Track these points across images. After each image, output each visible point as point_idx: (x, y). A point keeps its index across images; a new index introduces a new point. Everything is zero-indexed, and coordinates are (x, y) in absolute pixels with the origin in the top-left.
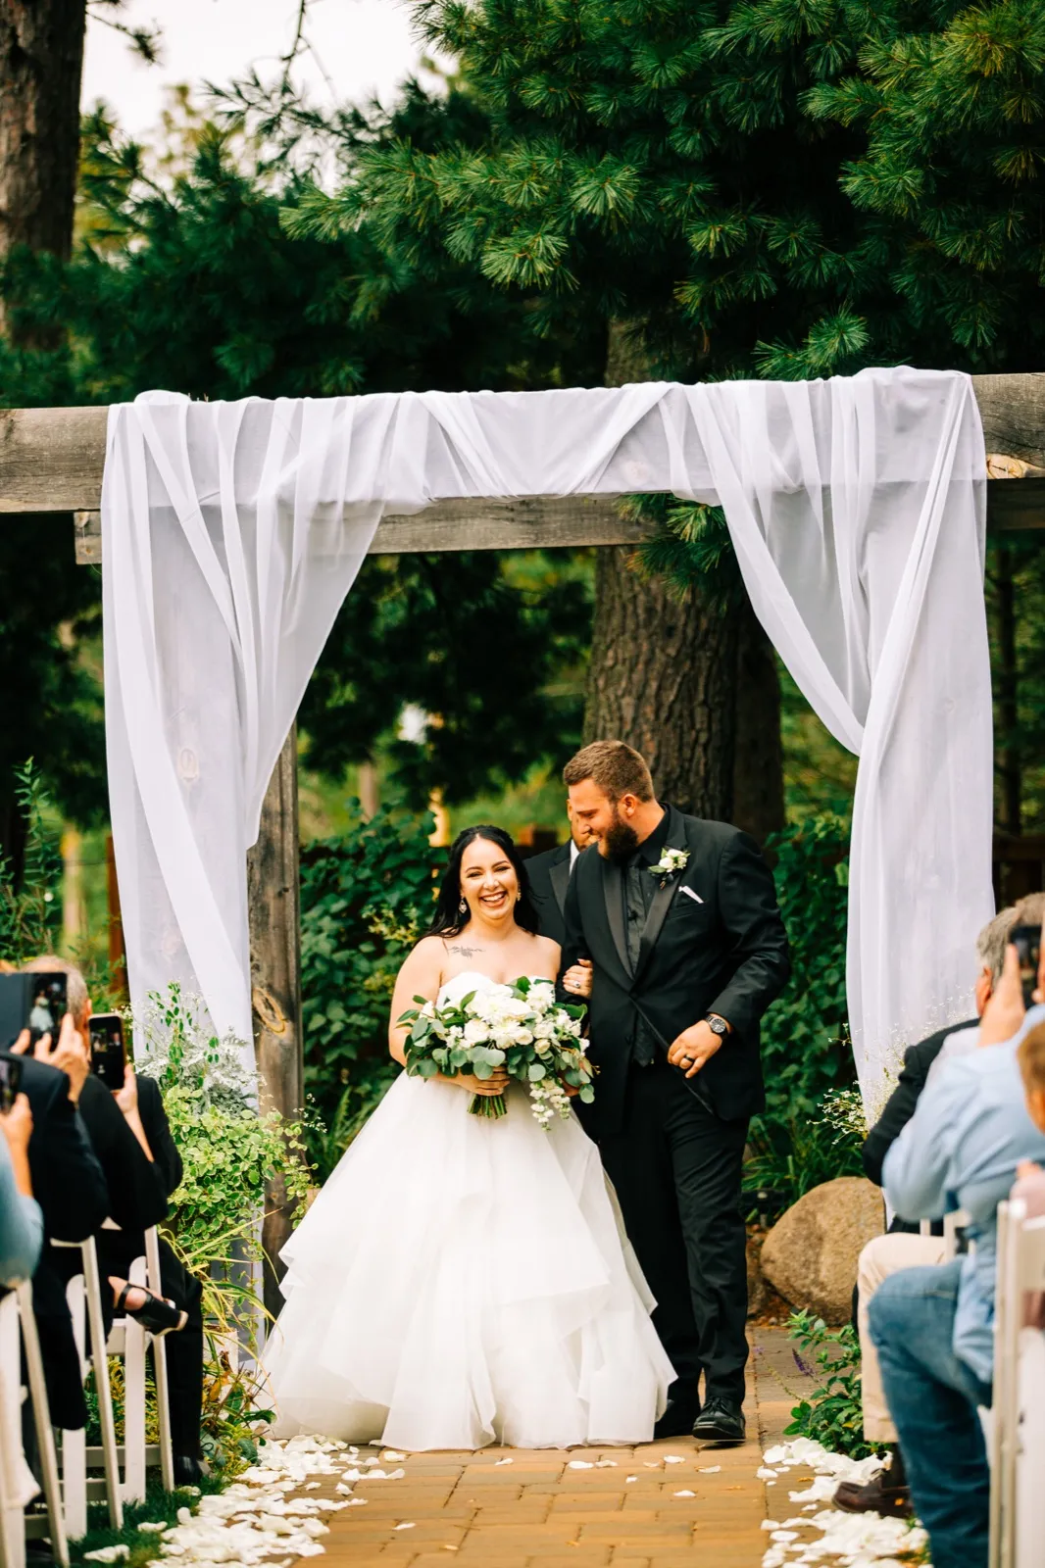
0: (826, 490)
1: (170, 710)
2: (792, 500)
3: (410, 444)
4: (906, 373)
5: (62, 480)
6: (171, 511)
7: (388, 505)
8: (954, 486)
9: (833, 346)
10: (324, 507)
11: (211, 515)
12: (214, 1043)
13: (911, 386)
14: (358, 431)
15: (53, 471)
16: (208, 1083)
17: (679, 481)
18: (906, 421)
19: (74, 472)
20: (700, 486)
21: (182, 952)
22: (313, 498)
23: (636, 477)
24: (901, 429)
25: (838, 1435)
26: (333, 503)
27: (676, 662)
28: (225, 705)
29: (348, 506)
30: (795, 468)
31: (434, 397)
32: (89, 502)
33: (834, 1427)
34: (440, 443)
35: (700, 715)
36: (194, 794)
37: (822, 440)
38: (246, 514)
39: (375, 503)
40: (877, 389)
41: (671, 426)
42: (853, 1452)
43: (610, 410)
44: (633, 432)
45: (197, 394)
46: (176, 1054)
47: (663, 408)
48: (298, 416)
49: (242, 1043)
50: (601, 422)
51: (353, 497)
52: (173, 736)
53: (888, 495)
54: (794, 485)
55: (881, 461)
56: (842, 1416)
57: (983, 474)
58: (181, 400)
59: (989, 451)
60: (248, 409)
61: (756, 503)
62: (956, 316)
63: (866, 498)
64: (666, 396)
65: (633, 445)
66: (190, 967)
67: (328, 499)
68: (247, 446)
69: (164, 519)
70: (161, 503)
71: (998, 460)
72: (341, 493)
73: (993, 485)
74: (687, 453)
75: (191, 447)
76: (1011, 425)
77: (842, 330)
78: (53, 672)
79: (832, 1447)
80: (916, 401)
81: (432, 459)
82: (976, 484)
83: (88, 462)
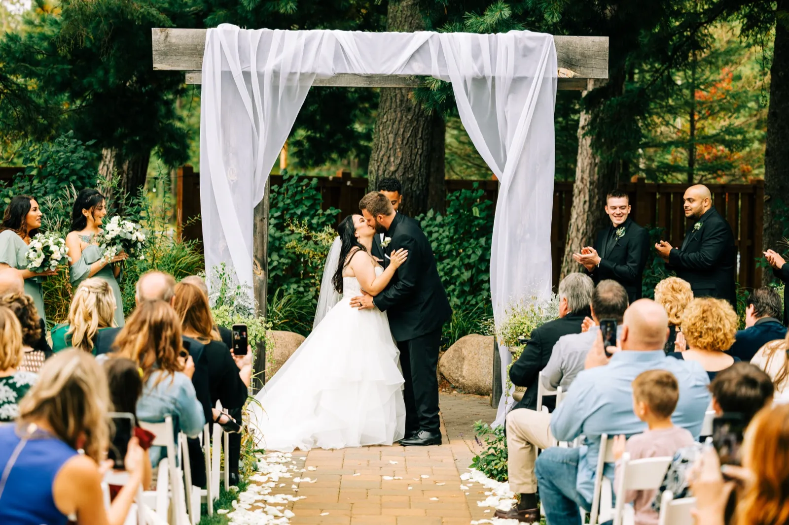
0: (493, 78)
1: (226, 152)
2: (480, 82)
3: (328, 52)
4: (528, 33)
5: (186, 58)
6: (230, 72)
7: (317, 75)
8: (545, 80)
9: (497, 15)
10: (292, 74)
11: (247, 75)
12: (239, 288)
13: (530, 38)
14: (307, 45)
15: (183, 54)
16: (235, 303)
17: (435, 71)
18: (526, 52)
19: (192, 55)
20: (443, 74)
21: (227, 249)
22: (288, 70)
23: (417, 69)
24: (525, 56)
25: (491, 470)
26: (295, 73)
27: (411, 122)
28: (248, 152)
29: (302, 74)
30: (482, 69)
31: (337, 32)
32: (197, 67)
33: (490, 467)
34: (340, 52)
35: (419, 142)
36: (234, 187)
37: (493, 58)
38: (261, 76)
39: (313, 74)
40: (516, 39)
41: (433, 50)
42: (497, 478)
43: (408, 42)
44: (417, 51)
45: (242, 26)
46: (223, 291)
47: (430, 42)
48: (283, 38)
49: (250, 288)
50: (404, 47)
51: (303, 71)
52: (227, 163)
53: (518, 82)
54: (481, 75)
55: (516, 68)
56: (493, 463)
57: (556, 75)
58: (236, 28)
59: (559, 66)
60: (263, 33)
61: (465, 82)
62: (546, 8)
63: (509, 82)
64: (432, 37)
65: (417, 56)
66: (229, 256)
67: (293, 71)
68: (262, 50)
69: (227, 76)
70: (226, 69)
71: (562, 70)
72: (299, 69)
73: (560, 80)
74: (439, 60)
75: (239, 47)
76: (568, 56)
77: (501, 10)
78: (163, 110)
79: (488, 475)
80: (531, 44)
81: (336, 58)
82: (553, 79)
83: (198, 51)
